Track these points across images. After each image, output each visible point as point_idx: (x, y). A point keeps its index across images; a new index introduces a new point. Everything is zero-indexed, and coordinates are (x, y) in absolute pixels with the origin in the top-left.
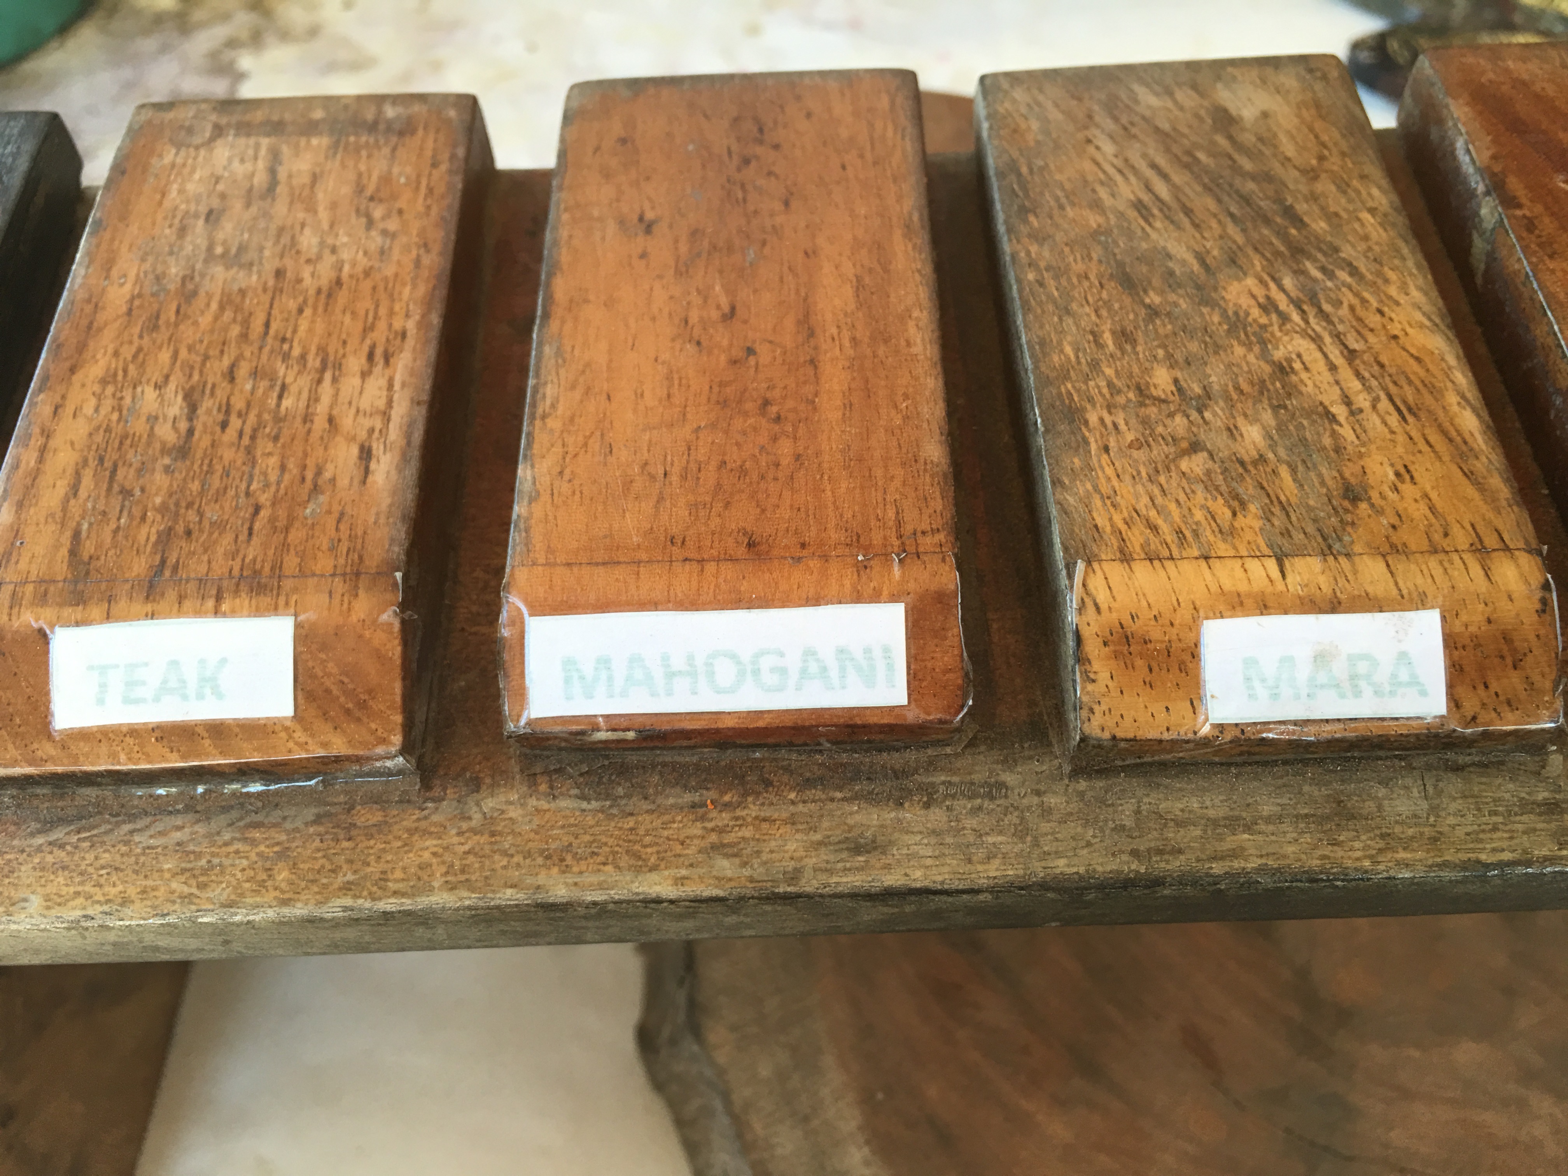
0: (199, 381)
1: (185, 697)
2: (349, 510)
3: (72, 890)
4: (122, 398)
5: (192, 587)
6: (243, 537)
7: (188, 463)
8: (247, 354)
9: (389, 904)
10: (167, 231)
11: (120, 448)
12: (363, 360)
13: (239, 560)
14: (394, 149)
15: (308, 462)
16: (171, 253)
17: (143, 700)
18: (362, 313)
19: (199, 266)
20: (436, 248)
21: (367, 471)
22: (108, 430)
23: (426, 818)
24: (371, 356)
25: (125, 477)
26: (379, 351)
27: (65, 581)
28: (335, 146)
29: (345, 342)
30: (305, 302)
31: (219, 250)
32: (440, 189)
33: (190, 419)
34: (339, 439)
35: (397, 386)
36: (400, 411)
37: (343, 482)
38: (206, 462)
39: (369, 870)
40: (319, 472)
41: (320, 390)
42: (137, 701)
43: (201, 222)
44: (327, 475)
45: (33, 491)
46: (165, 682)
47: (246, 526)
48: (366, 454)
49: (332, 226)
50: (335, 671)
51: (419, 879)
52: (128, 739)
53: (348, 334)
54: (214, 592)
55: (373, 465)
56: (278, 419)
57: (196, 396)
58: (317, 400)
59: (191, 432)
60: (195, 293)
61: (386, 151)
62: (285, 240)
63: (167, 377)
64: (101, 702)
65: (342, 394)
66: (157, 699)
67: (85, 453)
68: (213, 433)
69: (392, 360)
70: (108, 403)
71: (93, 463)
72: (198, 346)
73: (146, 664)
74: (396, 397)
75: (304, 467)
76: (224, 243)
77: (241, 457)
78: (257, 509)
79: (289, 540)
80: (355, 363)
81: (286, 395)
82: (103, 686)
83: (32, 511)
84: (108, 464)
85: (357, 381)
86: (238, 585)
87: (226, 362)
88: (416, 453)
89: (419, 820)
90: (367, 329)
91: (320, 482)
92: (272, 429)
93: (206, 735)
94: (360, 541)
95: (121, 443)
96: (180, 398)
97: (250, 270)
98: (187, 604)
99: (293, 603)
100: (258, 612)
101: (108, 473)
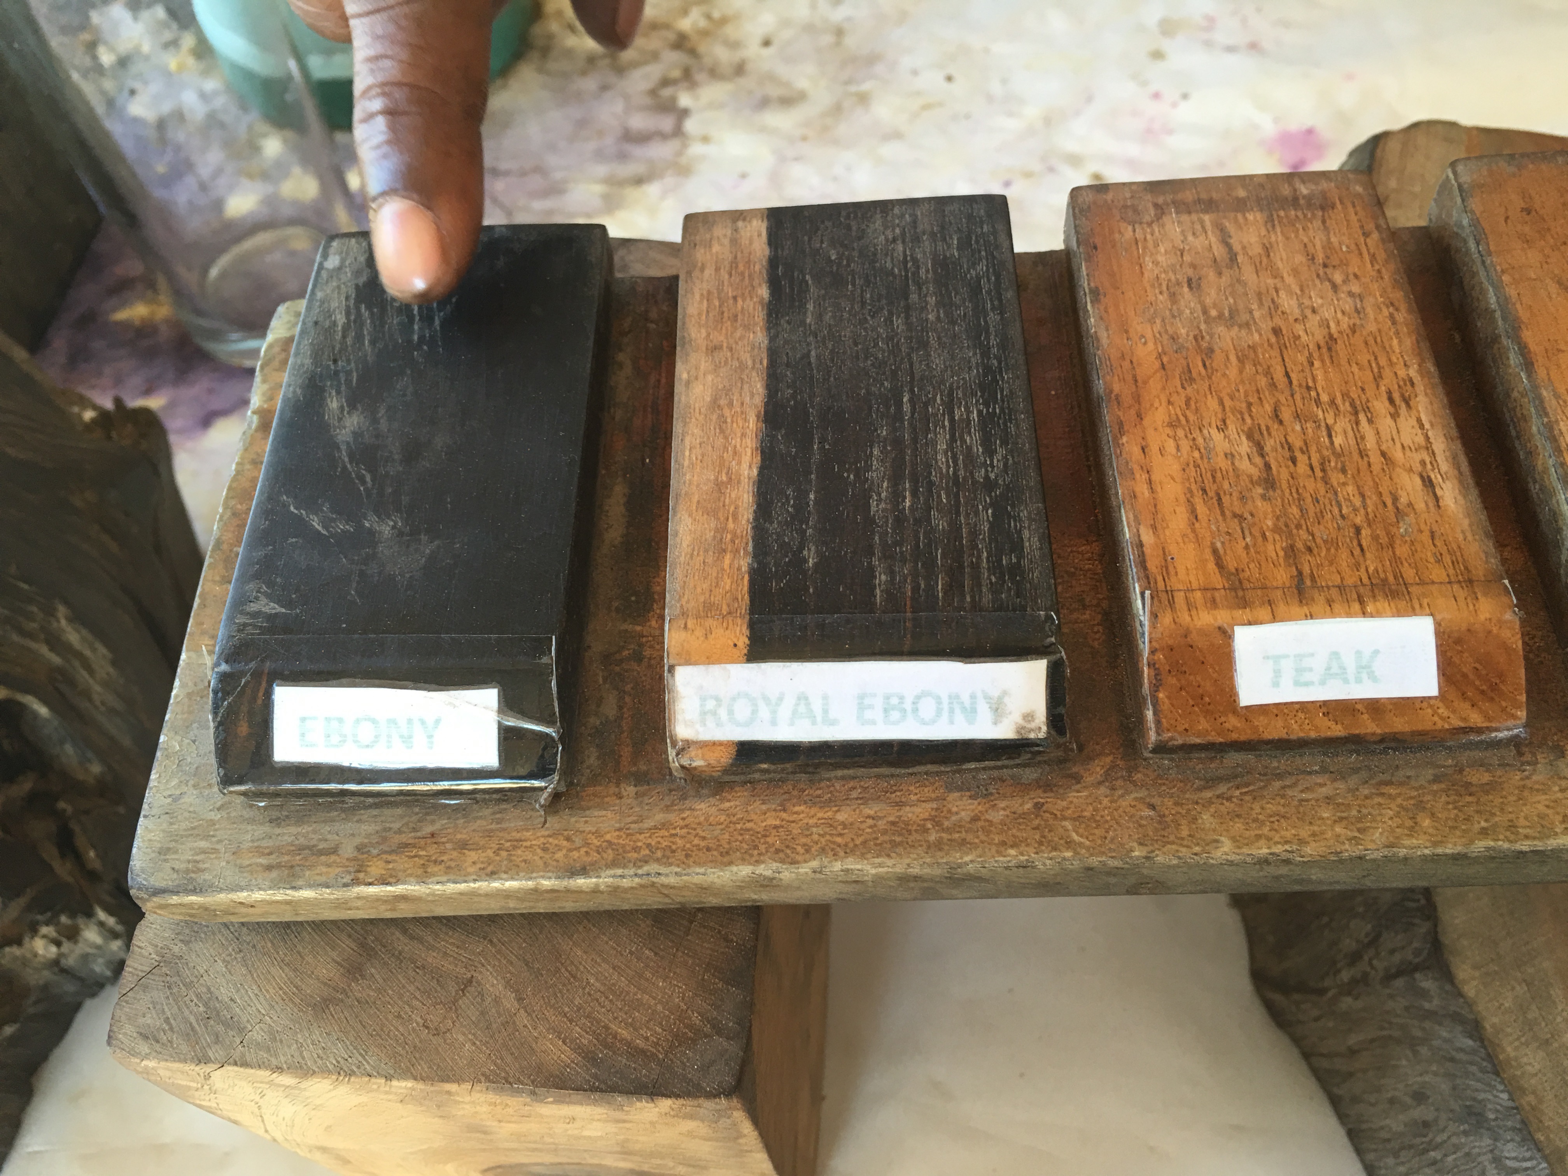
0: (1253, 424)
1: (1346, 681)
2: (1435, 528)
3: (1253, 833)
4: (1194, 439)
5: (1334, 592)
6: (1357, 552)
7: (1278, 491)
8: (1283, 400)
9: (1524, 846)
10: (1161, 297)
11: (1214, 481)
12: (1387, 403)
13: (1363, 570)
14: (1324, 222)
15: (1381, 489)
16: (1174, 317)
17: (1312, 683)
18: (1366, 363)
19: (1203, 327)
20: (1403, 307)
21: (1437, 499)
22: (1197, 466)
23: (1528, 778)
24: (1391, 400)
25: (1231, 505)
26: (1396, 396)
27: (1224, 588)
28: (1270, 220)
29: (1363, 390)
30: (1310, 354)
31: (1214, 313)
32: (1381, 256)
33: (1262, 456)
34: (1398, 469)
35: (1427, 426)
36: (1439, 445)
37: (1420, 506)
38: (1294, 491)
39: (1497, 819)
40: (1395, 499)
41: (1360, 428)
42: (1307, 684)
43: (1186, 289)
44: (1403, 500)
45: (1160, 516)
46: (1328, 668)
47: (1355, 543)
48: (1428, 483)
49: (1302, 290)
50: (1470, 660)
51: (1543, 826)
52: (1300, 714)
53: (1363, 382)
54: (1355, 596)
55: (1439, 492)
56: (1338, 456)
57: (1257, 436)
58: (1363, 438)
59: (1268, 466)
60: (1211, 351)
61: (1317, 223)
62: (1267, 303)
63: (1224, 421)
64: (1276, 684)
65: (1382, 434)
66: (1323, 683)
67: (1187, 485)
68: (1287, 467)
69: (1411, 403)
70: (1185, 445)
71: (1198, 494)
72: (1237, 394)
73: (1312, 655)
74: (1430, 434)
75: (1380, 494)
76: (1215, 306)
77: (1320, 485)
78: (1358, 530)
79: (1398, 553)
80: (1381, 406)
81: (1333, 434)
82: (1277, 673)
83: (1167, 532)
84: (1211, 494)
85: (1389, 421)
86: (1373, 591)
87: (1268, 408)
88: (1471, 481)
89: (1522, 779)
90: (1378, 378)
91: (1400, 507)
92: (1336, 463)
93: (1364, 711)
94: (1458, 554)
95: (1214, 477)
96: (1244, 438)
97: (1249, 329)
98: (1337, 607)
99: (1425, 605)
100: (1399, 614)
101: (1214, 500)
